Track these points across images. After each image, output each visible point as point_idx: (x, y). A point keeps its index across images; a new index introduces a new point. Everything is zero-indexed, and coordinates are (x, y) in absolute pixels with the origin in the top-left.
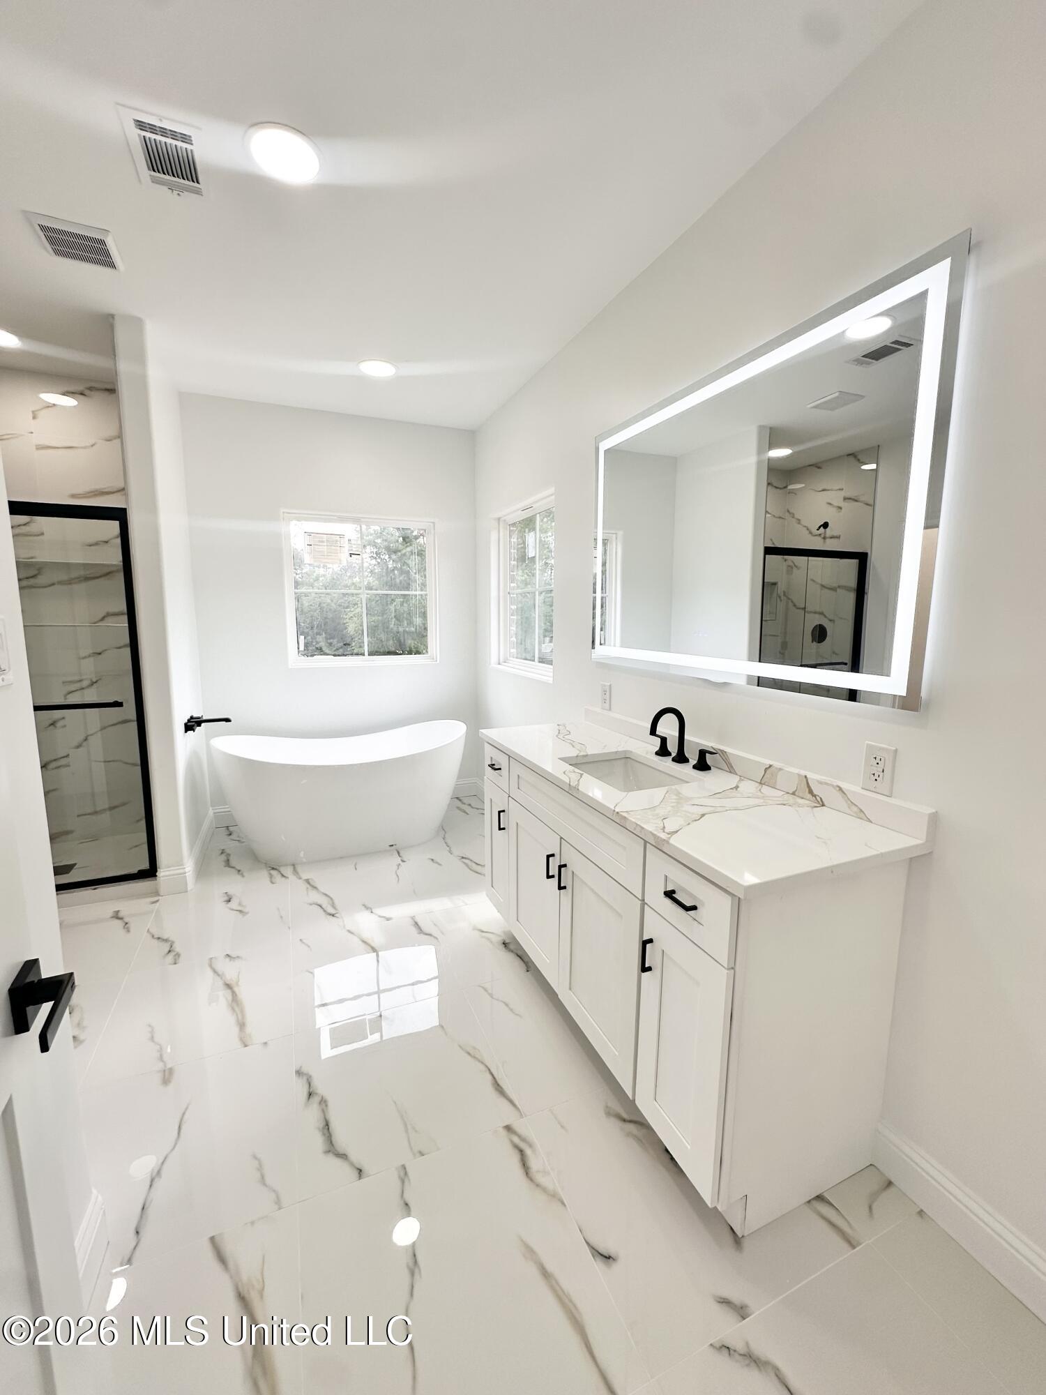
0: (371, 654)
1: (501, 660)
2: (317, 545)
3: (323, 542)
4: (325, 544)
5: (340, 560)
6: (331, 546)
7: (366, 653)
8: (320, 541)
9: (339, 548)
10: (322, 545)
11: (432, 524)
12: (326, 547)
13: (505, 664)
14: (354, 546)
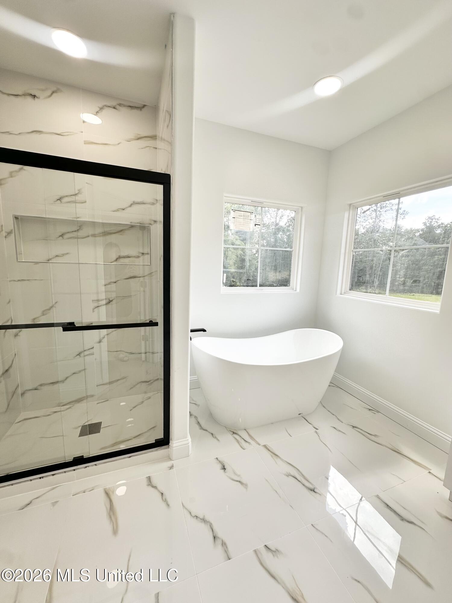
0: (260, 286)
1: (343, 292)
2: (238, 218)
3: (241, 216)
4: (242, 217)
5: (250, 228)
6: (245, 219)
7: (258, 285)
8: (239, 216)
9: (249, 220)
10: (240, 218)
11: (300, 208)
12: (242, 219)
13: (345, 294)
14: (257, 219)
